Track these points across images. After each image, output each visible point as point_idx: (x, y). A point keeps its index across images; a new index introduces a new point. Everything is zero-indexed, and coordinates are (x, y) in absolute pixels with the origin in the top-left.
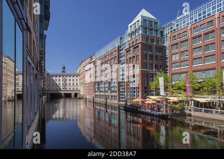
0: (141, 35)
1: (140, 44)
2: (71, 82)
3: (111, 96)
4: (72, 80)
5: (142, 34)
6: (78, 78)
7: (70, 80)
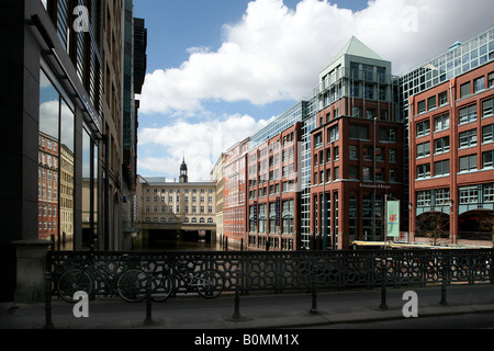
0: (343, 100)
1: (341, 121)
2: (197, 204)
3: (282, 240)
4: (198, 199)
5: (346, 98)
6: (213, 195)
7: (194, 200)
